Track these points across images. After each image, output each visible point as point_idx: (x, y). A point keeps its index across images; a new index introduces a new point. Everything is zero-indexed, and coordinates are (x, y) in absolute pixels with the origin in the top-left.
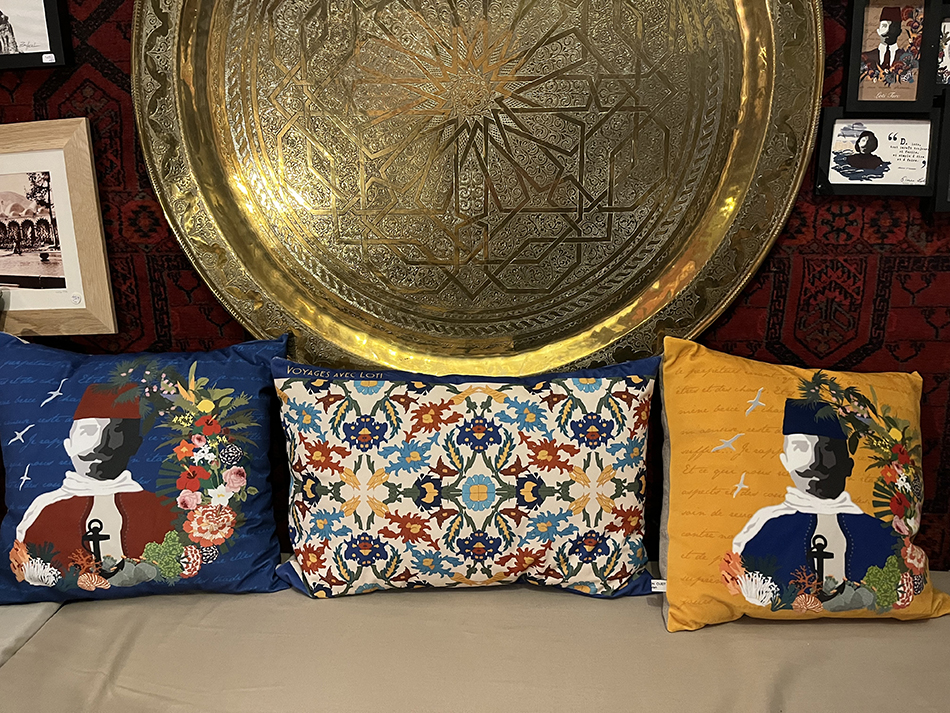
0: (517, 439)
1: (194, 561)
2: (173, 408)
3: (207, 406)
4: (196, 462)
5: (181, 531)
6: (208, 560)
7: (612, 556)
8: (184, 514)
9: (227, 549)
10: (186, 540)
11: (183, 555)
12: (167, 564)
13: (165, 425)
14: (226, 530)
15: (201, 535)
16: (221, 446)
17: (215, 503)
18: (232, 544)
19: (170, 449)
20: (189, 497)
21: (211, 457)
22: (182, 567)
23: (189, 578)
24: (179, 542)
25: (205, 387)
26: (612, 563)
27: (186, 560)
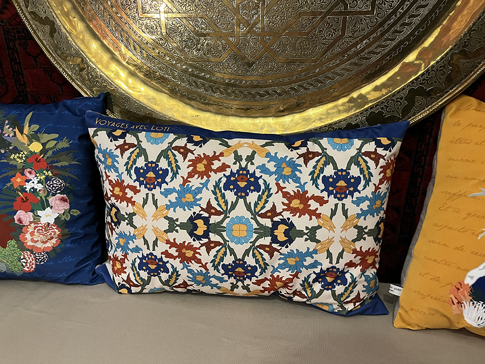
0: (274, 189)
1: (31, 262)
2: (11, 148)
3: (36, 147)
4: (28, 190)
5: (18, 240)
6: (41, 262)
7: (349, 286)
8: (20, 228)
9: (54, 254)
10: (22, 247)
11: (22, 257)
12: (12, 262)
13: (5, 161)
14: (54, 241)
15: (33, 244)
16: (48, 179)
17: (43, 221)
18: (59, 251)
19: (8, 179)
20: (23, 216)
21: (39, 187)
22: (22, 265)
23: (29, 273)
24: (18, 248)
25: (36, 132)
26: (349, 291)
27: (24, 260)
